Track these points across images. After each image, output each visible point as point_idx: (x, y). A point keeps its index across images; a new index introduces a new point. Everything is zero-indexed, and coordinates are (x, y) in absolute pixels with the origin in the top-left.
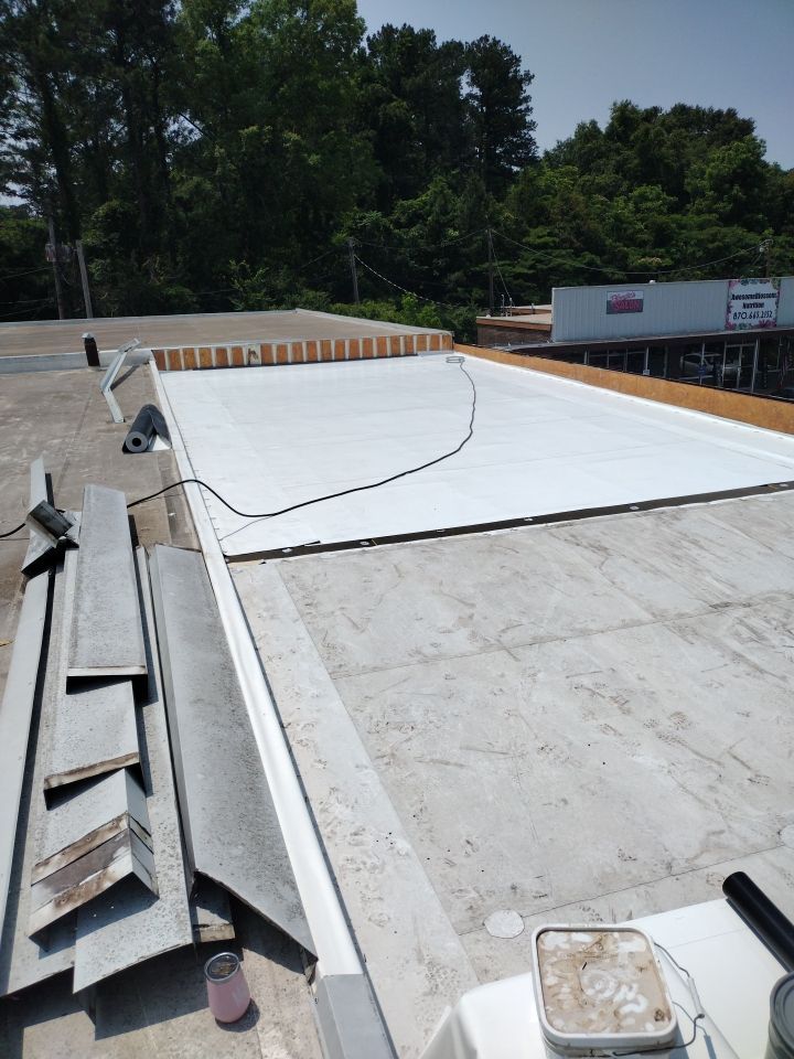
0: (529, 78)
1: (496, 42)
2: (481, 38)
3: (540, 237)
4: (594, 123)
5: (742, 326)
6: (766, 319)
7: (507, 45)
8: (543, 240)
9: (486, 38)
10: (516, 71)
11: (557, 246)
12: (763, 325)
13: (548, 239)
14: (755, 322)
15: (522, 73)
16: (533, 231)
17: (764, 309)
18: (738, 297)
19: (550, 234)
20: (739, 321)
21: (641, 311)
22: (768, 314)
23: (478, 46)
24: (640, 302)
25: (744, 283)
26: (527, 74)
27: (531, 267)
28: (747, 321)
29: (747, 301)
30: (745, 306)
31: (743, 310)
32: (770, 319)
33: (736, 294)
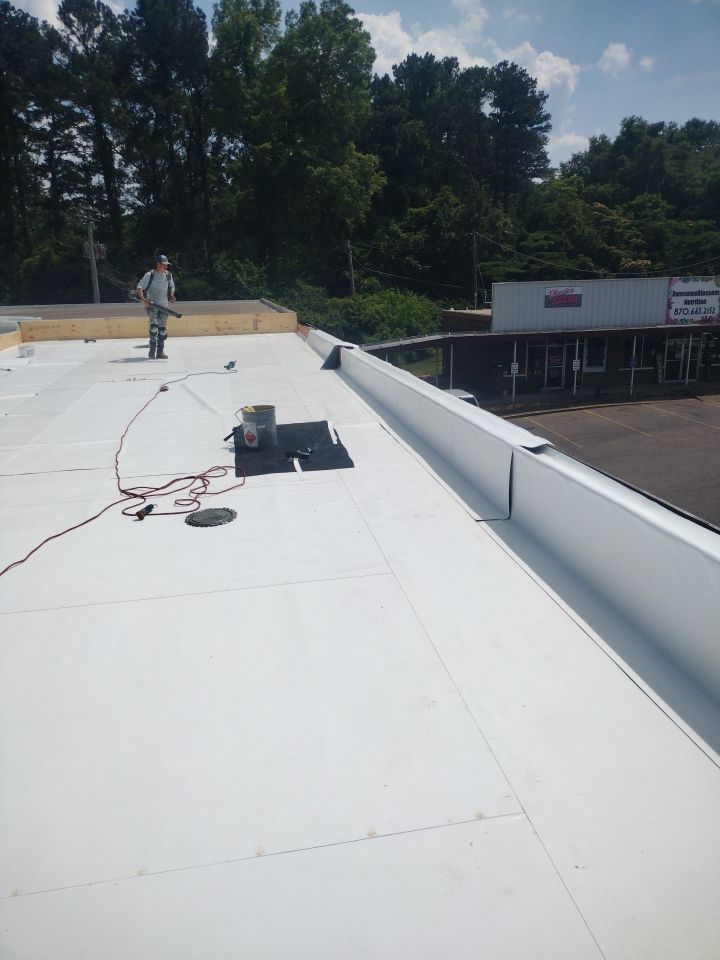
0: (543, 97)
1: (514, 67)
2: (500, 64)
3: (536, 241)
4: (603, 137)
5: (683, 321)
6: (709, 315)
7: (524, 68)
8: (539, 243)
9: (505, 64)
10: (533, 92)
11: (551, 248)
12: (704, 320)
13: (545, 242)
14: (697, 317)
15: (537, 94)
16: (531, 235)
17: (707, 306)
18: (679, 295)
19: (546, 238)
20: (681, 317)
21: (580, 305)
22: (711, 310)
23: (498, 70)
24: (579, 296)
25: (686, 281)
26: (542, 93)
27: (526, 267)
28: (689, 317)
29: (689, 298)
30: (686, 302)
31: (685, 306)
32: (713, 315)
33: (677, 291)
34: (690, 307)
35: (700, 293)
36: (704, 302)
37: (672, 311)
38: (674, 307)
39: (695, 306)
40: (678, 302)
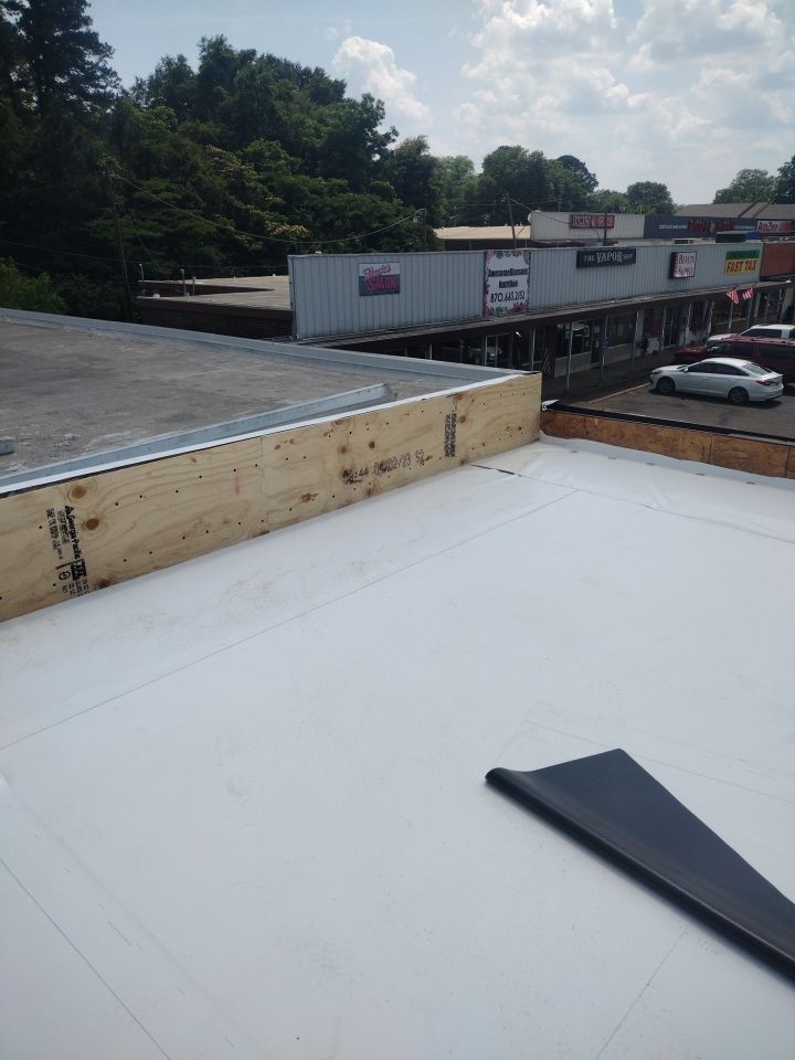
5: (498, 312)
6: (518, 301)
14: (510, 305)
17: (518, 289)
20: (495, 305)
21: (398, 292)
22: (521, 295)
24: (396, 278)
25: (500, 255)
28: (503, 304)
29: (503, 279)
30: (502, 285)
31: (502, 290)
32: (524, 301)
33: (492, 269)
34: (505, 291)
35: (512, 272)
36: (514, 284)
37: (489, 297)
38: (490, 291)
39: (509, 290)
40: (494, 282)
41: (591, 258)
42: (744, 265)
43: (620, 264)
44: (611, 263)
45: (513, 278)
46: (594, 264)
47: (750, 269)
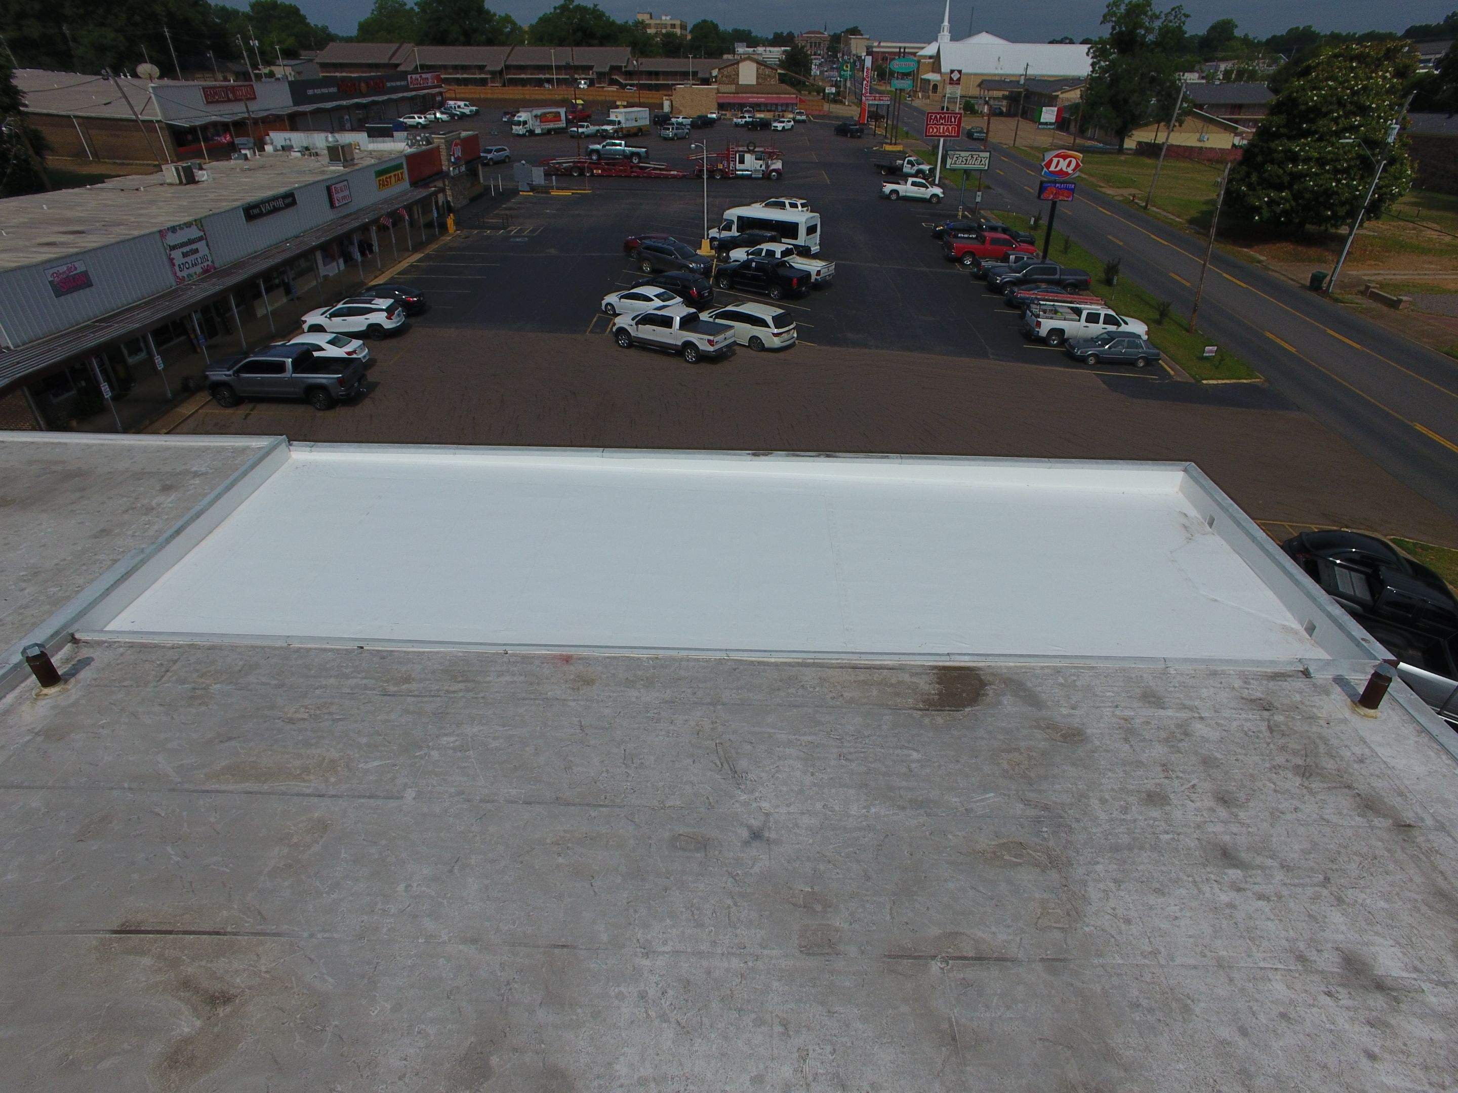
5: (191, 277)
6: (205, 264)
12: (207, 271)
14: (199, 269)
17: (201, 253)
18: (173, 248)
20: (184, 274)
21: (90, 285)
22: (204, 258)
24: (85, 274)
25: (173, 231)
28: (192, 271)
29: (185, 249)
30: (185, 255)
31: (186, 259)
32: (209, 263)
33: (172, 244)
34: (188, 259)
35: (191, 242)
36: (196, 251)
37: (177, 268)
38: (177, 262)
39: (193, 257)
40: (177, 255)
41: (256, 211)
42: (393, 179)
43: (283, 209)
44: (275, 210)
45: (194, 246)
46: (261, 215)
47: (399, 180)
